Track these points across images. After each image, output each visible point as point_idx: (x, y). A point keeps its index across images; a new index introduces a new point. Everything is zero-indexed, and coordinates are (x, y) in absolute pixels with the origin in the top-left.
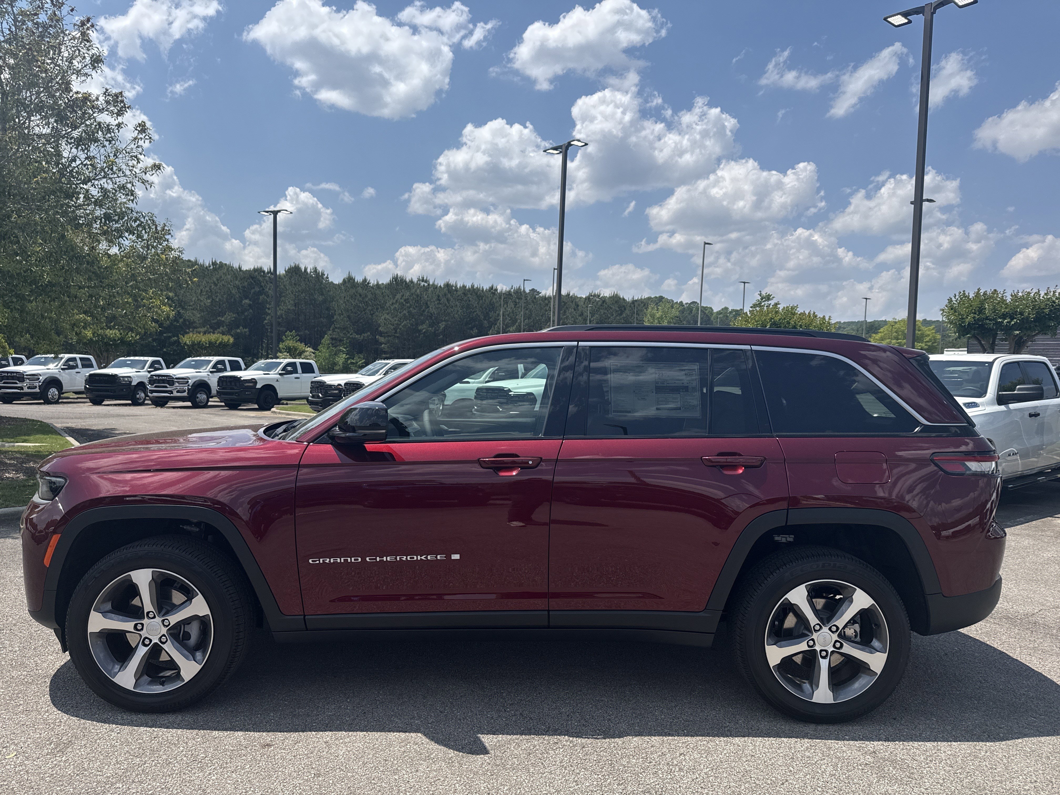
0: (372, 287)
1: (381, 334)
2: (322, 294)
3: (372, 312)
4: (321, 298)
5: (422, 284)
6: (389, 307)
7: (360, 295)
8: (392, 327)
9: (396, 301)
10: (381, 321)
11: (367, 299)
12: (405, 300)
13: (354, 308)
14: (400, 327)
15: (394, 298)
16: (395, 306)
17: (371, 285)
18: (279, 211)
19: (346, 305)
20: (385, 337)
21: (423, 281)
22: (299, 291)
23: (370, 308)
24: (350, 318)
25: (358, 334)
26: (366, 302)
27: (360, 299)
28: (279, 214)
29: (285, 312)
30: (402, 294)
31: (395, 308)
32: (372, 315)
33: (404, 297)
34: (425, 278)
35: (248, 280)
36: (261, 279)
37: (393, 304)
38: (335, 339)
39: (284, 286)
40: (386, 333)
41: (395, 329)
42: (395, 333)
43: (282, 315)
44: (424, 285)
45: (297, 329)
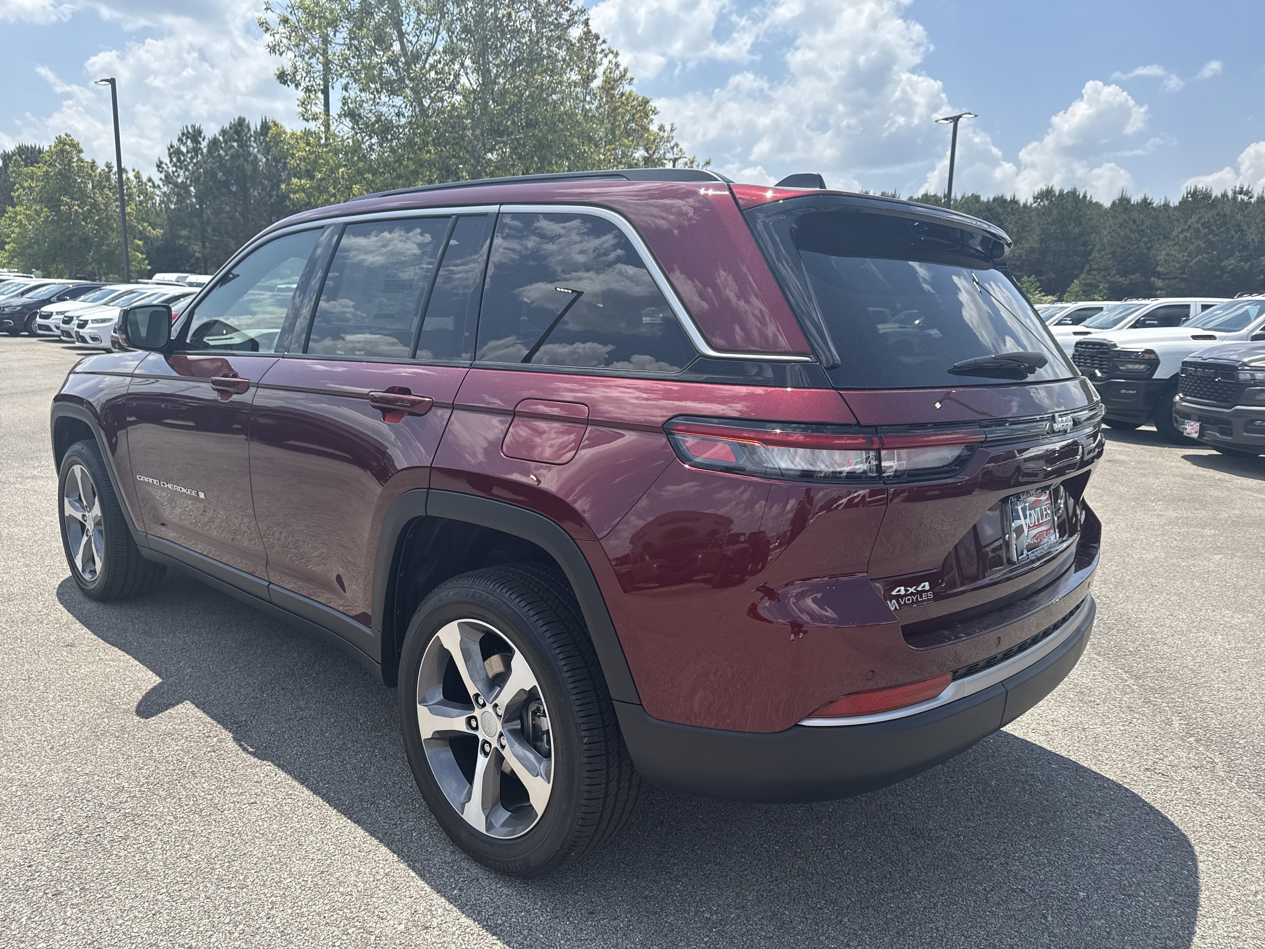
0: (1154, 209)
1: (1158, 275)
2: (1080, 224)
3: (1149, 245)
4: (1077, 230)
5: (1240, 197)
6: (1177, 236)
7: (1135, 222)
8: (1177, 266)
9: (1189, 226)
10: (1162, 257)
11: (1143, 227)
12: (1203, 224)
13: (1122, 240)
14: (1191, 264)
15: (1185, 224)
16: (1185, 234)
17: (1155, 205)
18: (960, 116)
19: (1111, 236)
20: (1163, 279)
21: (1241, 192)
22: (1048, 223)
23: (1146, 239)
24: (1114, 256)
25: (1121, 276)
26: (1142, 231)
27: (1134, 227)
28: (961, 119)
29: (1027, 251)
30: (1200, 215)
31: (1186, 237)
32: (1149, 249)
33: (1203, 220)
34: (1245, 189)
35: (984, 214)
36: (1000, 210)
37: (1183, 231)
38: (1090, 285)
39: (1030, 217)
40: (1168, 274)
41: (1183, 268)
42: (1181, 274)
43: (1021, 256)
44: (1242, 200)
45: (1039, 273)
